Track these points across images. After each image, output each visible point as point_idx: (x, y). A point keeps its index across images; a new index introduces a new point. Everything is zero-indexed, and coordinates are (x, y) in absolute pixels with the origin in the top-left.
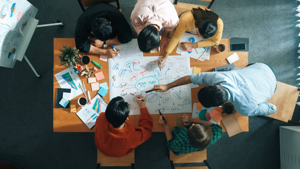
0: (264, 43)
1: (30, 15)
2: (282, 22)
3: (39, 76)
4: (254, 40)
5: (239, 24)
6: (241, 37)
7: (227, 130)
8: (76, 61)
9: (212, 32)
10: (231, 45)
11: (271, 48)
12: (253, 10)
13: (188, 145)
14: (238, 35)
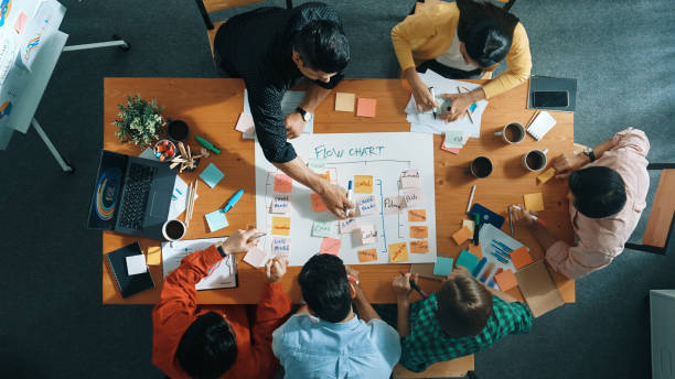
0: (613, 89)
1: (46, 21)
2: (656, 38)
3: (70, 168)
4: (589, 83)
6: (558, 75)
8: (157, 132)
10: (532, 94)
11: (627, 101)
12: (586, 11)
14: (549, 71)
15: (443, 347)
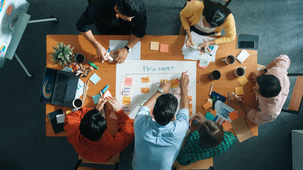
0: (275, 40)
1: (21, 10)
2: (295, 17)
3: (31, 75)
4: (264, 37)
5: (248, 20)
6: (250, 34)
10: (239, 42)
12: (263, 5)
14: (246, 32)
15: (200, 152)
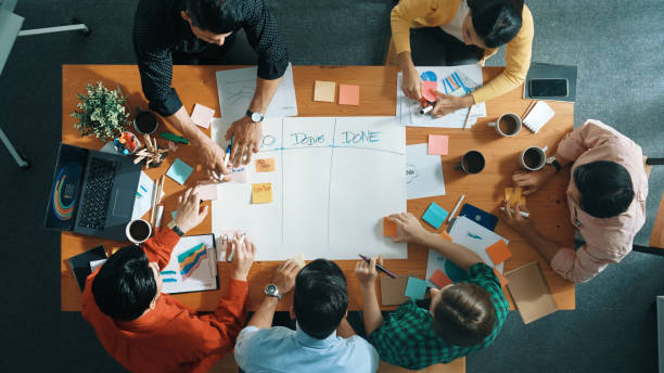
0: (618, 77)
5: (552, 29)
6: (557, 62)
7: (519, 307)
8: (120, 124)
9: (508, 29)
10: (529, 82)
11: (633, 90)
13: (433, 343)
14: (547, 57)
15: (439, 347)
